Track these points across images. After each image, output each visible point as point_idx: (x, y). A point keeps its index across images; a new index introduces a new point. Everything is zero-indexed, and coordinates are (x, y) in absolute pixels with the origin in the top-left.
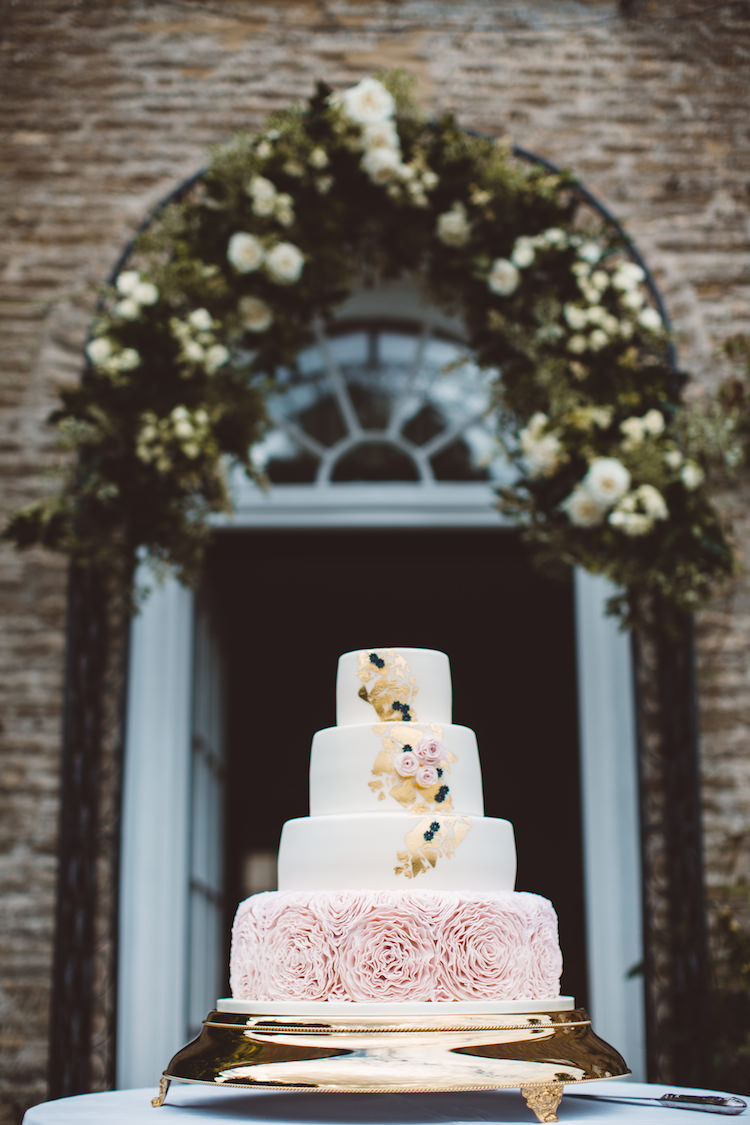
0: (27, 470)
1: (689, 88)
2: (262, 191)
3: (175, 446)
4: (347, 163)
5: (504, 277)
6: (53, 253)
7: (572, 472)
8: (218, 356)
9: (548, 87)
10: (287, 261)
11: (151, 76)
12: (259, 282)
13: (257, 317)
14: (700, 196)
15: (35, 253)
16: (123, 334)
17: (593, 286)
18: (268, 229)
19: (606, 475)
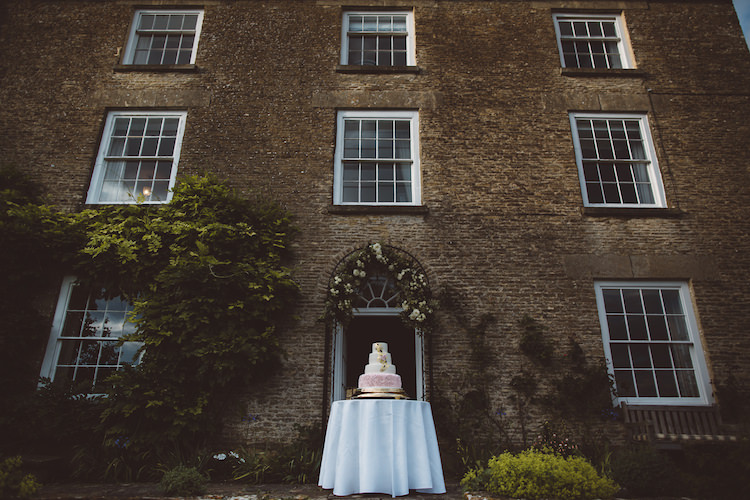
0: (315, 306)
1: (436, 234)
2: (359, 262)
3: (344, 307)
4: (374, 256)
5: (400, 276)
6: (319, 265)
7: (411, 311)
8: (352, 291)
9: (410, 234)
10: (363, 274)
11: (337, 232)
12: (358, 277)
13: (358, 283)
14: (437, 256)
15: (316, 265)
16: (336, 287)
17: (415, 278)
18: (360, 269)
19: (416, 311)
